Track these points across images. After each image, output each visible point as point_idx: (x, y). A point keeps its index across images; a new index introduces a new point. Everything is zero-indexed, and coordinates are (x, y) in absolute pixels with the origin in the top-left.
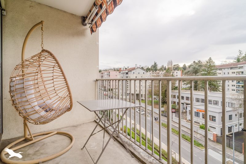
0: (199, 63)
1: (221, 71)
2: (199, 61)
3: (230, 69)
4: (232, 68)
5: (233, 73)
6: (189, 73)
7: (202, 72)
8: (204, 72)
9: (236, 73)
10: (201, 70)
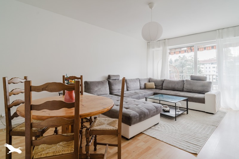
0: (184, 57)
1: (204, 66)
2: (184, 56)
3: (211, 64)
4: (212, 63)
5: (213, 67)
6: (177, 67)
7: (188, 67)
8: (189, 67)
9: (216, 67)
10: (187, 65)
